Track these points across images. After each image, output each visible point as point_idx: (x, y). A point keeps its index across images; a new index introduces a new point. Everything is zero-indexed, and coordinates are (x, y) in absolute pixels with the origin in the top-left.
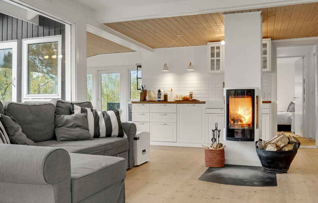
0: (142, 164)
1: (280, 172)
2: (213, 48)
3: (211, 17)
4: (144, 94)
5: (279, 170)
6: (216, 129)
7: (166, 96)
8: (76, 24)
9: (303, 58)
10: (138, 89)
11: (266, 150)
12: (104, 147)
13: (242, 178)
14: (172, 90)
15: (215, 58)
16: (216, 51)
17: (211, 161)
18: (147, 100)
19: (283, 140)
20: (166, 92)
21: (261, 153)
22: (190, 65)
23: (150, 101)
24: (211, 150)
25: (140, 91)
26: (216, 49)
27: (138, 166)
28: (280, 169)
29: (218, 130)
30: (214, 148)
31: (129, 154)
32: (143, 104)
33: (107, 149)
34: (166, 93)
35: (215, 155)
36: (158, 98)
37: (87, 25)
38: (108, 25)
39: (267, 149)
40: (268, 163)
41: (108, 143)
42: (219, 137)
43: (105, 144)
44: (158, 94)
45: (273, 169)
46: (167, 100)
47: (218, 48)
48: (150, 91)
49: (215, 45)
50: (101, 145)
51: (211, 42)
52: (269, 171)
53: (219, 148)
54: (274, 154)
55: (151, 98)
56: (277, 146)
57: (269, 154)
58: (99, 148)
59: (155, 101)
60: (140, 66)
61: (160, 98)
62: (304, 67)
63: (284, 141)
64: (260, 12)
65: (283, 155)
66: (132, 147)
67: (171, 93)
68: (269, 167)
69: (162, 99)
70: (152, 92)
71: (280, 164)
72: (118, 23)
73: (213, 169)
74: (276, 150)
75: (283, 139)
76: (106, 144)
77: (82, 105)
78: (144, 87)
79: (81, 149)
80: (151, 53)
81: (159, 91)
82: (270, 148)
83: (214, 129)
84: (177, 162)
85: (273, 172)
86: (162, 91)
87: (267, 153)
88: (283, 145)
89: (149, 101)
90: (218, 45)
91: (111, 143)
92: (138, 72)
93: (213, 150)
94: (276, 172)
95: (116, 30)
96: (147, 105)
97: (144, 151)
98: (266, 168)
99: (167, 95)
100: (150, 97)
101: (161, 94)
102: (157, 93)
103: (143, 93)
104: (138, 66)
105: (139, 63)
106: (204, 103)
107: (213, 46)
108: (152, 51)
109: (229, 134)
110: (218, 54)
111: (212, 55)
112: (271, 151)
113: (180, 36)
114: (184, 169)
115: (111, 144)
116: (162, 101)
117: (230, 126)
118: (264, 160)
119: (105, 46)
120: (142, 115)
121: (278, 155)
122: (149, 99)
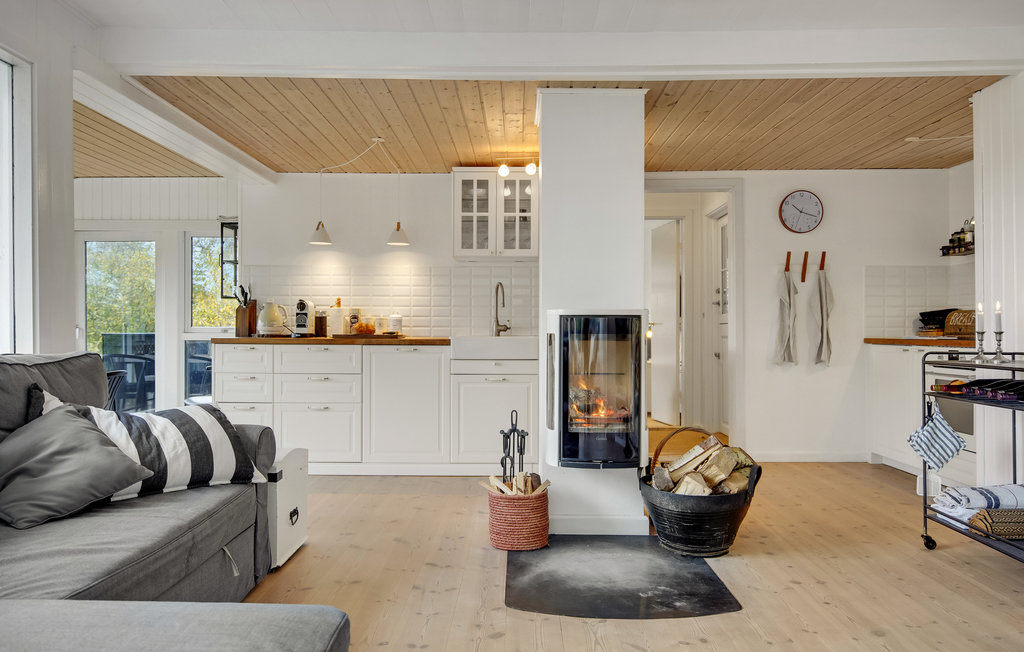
0: (290, 559)
1: (714, 554)
2: (467, 184)
3: (499, 91)
4: (249, 312)
5: (713, 549)
6: (514, 430)
7: (321, 322)
8: (36, 64)
9: (678, 222)
10: (223, 297)
11: (677, 493)
12: (190, 535)
13: (629, 587)
14: (339, 304)
15: (475, 214)
16: (476, 192)
17: (513, 531)
18: (261, 333)
19: (722, 464)
20: (320, 309)
21: (665, 503)
22: (398, 230)
23: (272, 336)
24: (512, 499)
25: (236, 304)
26: (478, 188)
27: (278, 569)
28: (714, 546)
29: (518, 431)
30: (519, 489)
31: (255, 536)
32: (252, 346)
33: (199, 538)
34: (324, 312)
35: (526, 512)
36: (298, 326)
37: (76, 73)
38: (146, 81)
39: (681, 490)
40: (684, 530)
41: (200, 516)
42: (521, 451)
43: (192, 521)
44: (297, 314)
45: (696, 548)
46: (325, 332)
47: (483, 184)
48: (270, 304)
49: (475, 174)
50: (180, 528)
51: (461, 166)
52: (685, 553)
53: (533, 489)
54: (704, 505)
55: (272, 326)
56: (707, 480)
57: (689, 504)
58: (176, 544)
59: (290, 336)
60: (234, 226)
61: (304, 326)
62: (679, 245)
63: (726, 466)
64: (645, 91)
65: (725, 507)
66: (265, 507)
67: (339, 311)
68: (686, 541)
69: (310, 329)
70: (276, 308)
71: (716, 531)
72: (187, 79)
73: (523, 558)
74: (707, 492)
75: (723, 460)
76: (196, 519)
77: (68, 367)
78: (247, 290)
79: (111, 567)
80: (270, 185)
81: (302, 305)
82: (690, 486)
83: (507, 428)
84: (396, 540)
85: (696, 555)
86: (310, 303)
87: (683, 502)
88: (723, 476)
89: (268, 336)
90: (483, 177)
91: (208, 512)
92: (223, 242)
93: (519, 499)
94: (702, 555)
95: (172, 103)
96: (265, 350)
97: (295, 513)
98: (673, 545)
99: (325, 318)
100: (270, 322)
101: (306, 314)
102: (296, 310)
103: (244, 310)
104: (223, 225)
105: (229, 215)
106: (446, 342)
107: (468, 177)
108: (275, 181)
109: (568, 447)
110: (484, 204)
111: (466, 204)
112: (693, 495)
113: (381, 140)
114: (435, 565)
115: (210, 515)
116: (311, 335)
117: (571, 425)
118: (670, 522)
119: (108, 154)
120: (247, 379)
121: (715, 508)
122: (266, 328)
